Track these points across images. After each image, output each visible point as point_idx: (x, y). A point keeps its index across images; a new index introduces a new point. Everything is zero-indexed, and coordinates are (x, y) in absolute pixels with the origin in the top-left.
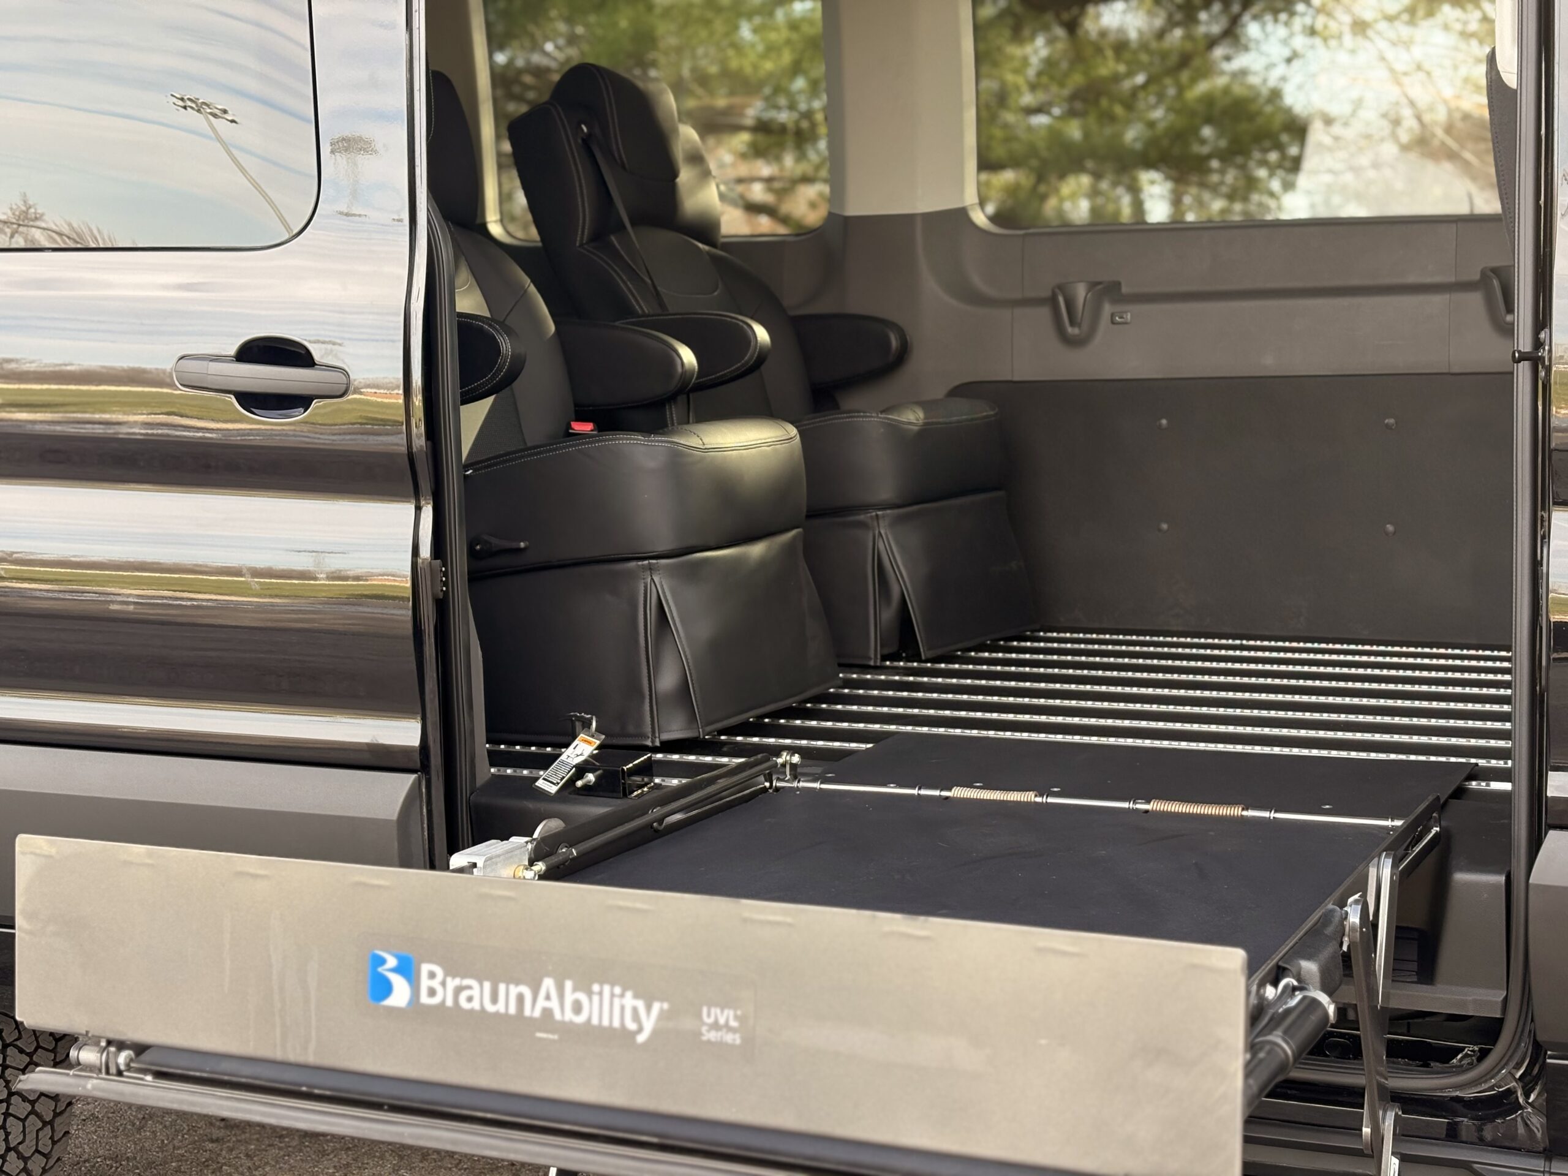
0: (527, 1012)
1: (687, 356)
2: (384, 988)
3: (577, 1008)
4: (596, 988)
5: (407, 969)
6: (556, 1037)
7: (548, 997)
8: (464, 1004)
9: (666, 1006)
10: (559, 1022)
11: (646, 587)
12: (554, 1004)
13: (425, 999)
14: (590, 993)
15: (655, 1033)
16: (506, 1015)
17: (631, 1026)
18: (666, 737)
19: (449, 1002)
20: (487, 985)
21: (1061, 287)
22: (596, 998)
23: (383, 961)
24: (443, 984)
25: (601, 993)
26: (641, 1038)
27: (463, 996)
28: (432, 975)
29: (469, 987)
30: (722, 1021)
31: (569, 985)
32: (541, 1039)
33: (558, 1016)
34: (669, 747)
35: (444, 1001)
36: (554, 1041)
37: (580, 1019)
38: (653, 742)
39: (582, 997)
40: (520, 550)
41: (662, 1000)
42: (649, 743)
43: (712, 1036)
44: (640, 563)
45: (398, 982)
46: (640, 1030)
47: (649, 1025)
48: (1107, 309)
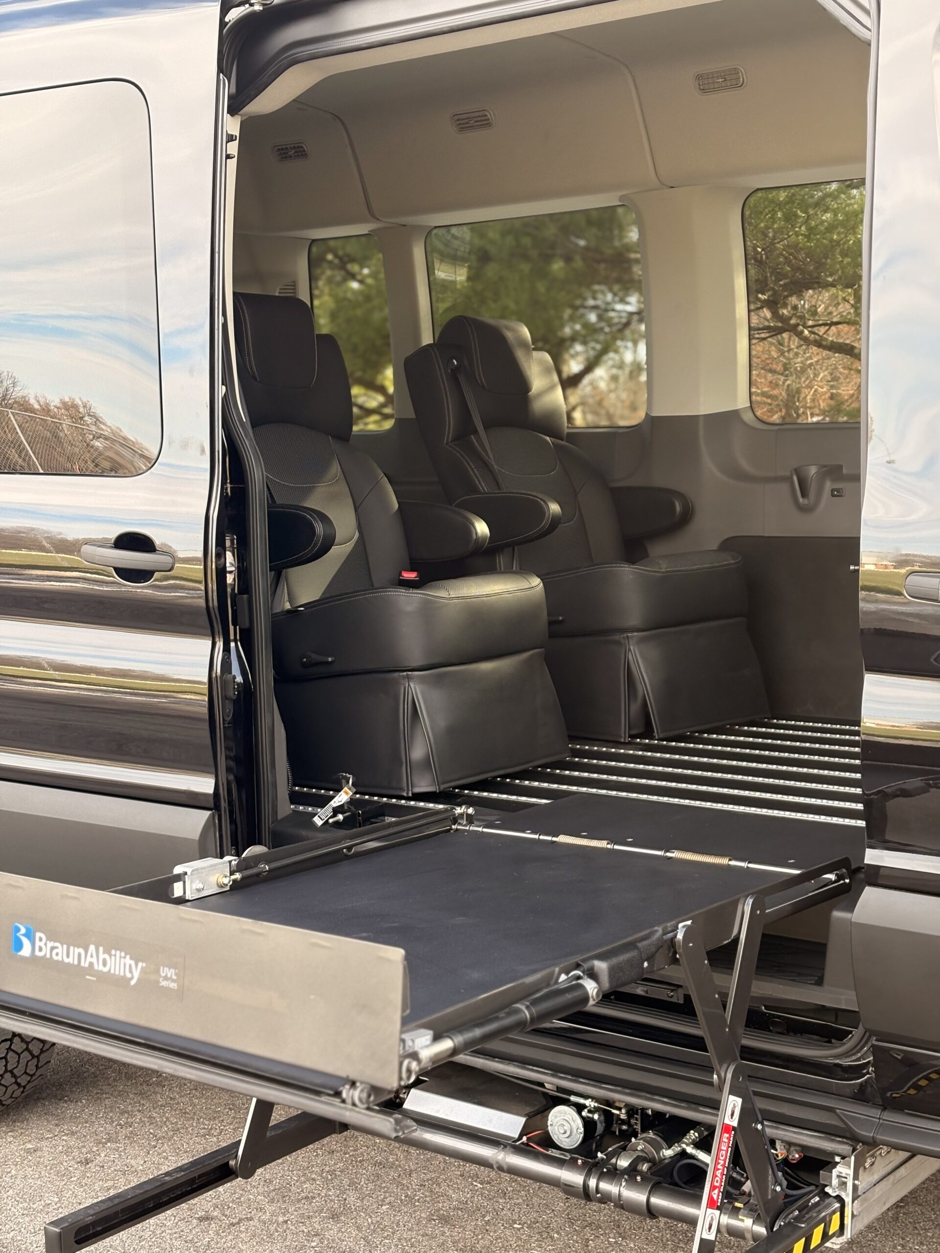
0: (82, 964)
1: (482, 528)
2: (19, 946)
3: (105, 964)
4: (113, 952)
5: (29, 935)
6: (95, 979)
7: (92, 956)
8: (55, 958)
9: (144, 965)
10: (96, 970)
11: (405, 689)
12: (94, 960)
13: (38, 953)
14: (110, 955)
15: (139, 980)
16: (73, 965)
17: (129, 975)
18: (417, 790)
19: (48, 956)
20: (65, 946)
21: (797, 471)
22: (113, 958)
23: (18, 930)
24: (46, 944)
25: (115, 955)
26: (133, 982)
27: (55, 951)
28: (41, 939)
29: (57, 948)
30: (169, 976)
31: (101, 949)
32: (88, 980)
33: (96, 967)
34: (418, 797)
35: (46, 955)
36: (93, 981)
37: (106, 970)
38: (407, 793)
39: (106, 956)
40: (328, 663)
41: (142, 961)
42: (405, 794)
43: (164, 983)
44: (401, 674)
45: (26, 942)
46: (132, 978)
47: (136, 975)
48: (828, 486)
